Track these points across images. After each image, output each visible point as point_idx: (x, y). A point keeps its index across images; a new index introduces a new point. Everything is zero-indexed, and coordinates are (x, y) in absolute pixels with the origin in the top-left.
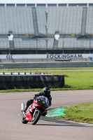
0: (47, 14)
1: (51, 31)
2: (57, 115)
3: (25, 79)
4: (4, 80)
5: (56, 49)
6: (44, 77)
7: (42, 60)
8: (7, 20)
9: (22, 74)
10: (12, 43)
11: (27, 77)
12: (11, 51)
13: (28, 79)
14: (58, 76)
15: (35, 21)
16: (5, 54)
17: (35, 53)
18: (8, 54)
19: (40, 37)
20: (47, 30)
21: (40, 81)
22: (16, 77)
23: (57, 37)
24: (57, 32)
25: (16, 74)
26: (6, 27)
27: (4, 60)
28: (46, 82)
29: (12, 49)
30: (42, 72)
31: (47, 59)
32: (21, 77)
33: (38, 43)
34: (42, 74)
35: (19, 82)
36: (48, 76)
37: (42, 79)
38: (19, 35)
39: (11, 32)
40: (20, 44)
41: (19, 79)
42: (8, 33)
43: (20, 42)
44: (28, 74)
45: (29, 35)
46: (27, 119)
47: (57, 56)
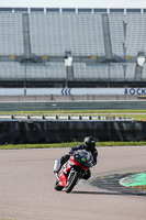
0: (125, 25)
1: (131, 52)
2: (140, 184)
3: (90, 126)
4: (57, 128)
5: (138, 80)
6: (120, 123)
7: (117, 97)
8: (62, 33)
9: (86, 118)
10: (70, 70)
11: (93, 123)
12: (69, 82)
13: (95, 127)
14: (141, 122)
15: (107, 35)
16: (58, 87)
17: (106, 87)
18: (64, 87)
19: (114, 61)
20: (125, 49)
21: (114, 130)
22: (75, 123)
23: (141, 61)
24: (141, 54)
25: (75, 118)
26: (61, 45)
27: (57, 96)
28: (122, 131)
29: (71, 79)
30: (117, 116)
31: (125, 96)
32: (84, 123)
33: (111, 71)
34: (117, 119)
35: (80, 131)
36: (126, 122)
37: (117, 127)
38: (81, 57)
39: (70, 53)
40: (83, 72)
41: (81, 127)
42: (64, 54)
43: (82, 68)
44: (95, 119)
45: (97, 57)
46: (61, 183)
47: (140, 92)
